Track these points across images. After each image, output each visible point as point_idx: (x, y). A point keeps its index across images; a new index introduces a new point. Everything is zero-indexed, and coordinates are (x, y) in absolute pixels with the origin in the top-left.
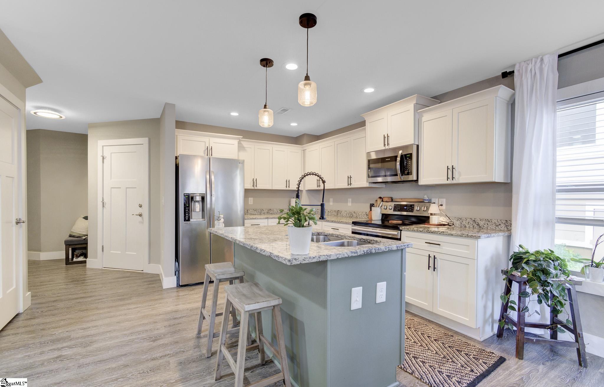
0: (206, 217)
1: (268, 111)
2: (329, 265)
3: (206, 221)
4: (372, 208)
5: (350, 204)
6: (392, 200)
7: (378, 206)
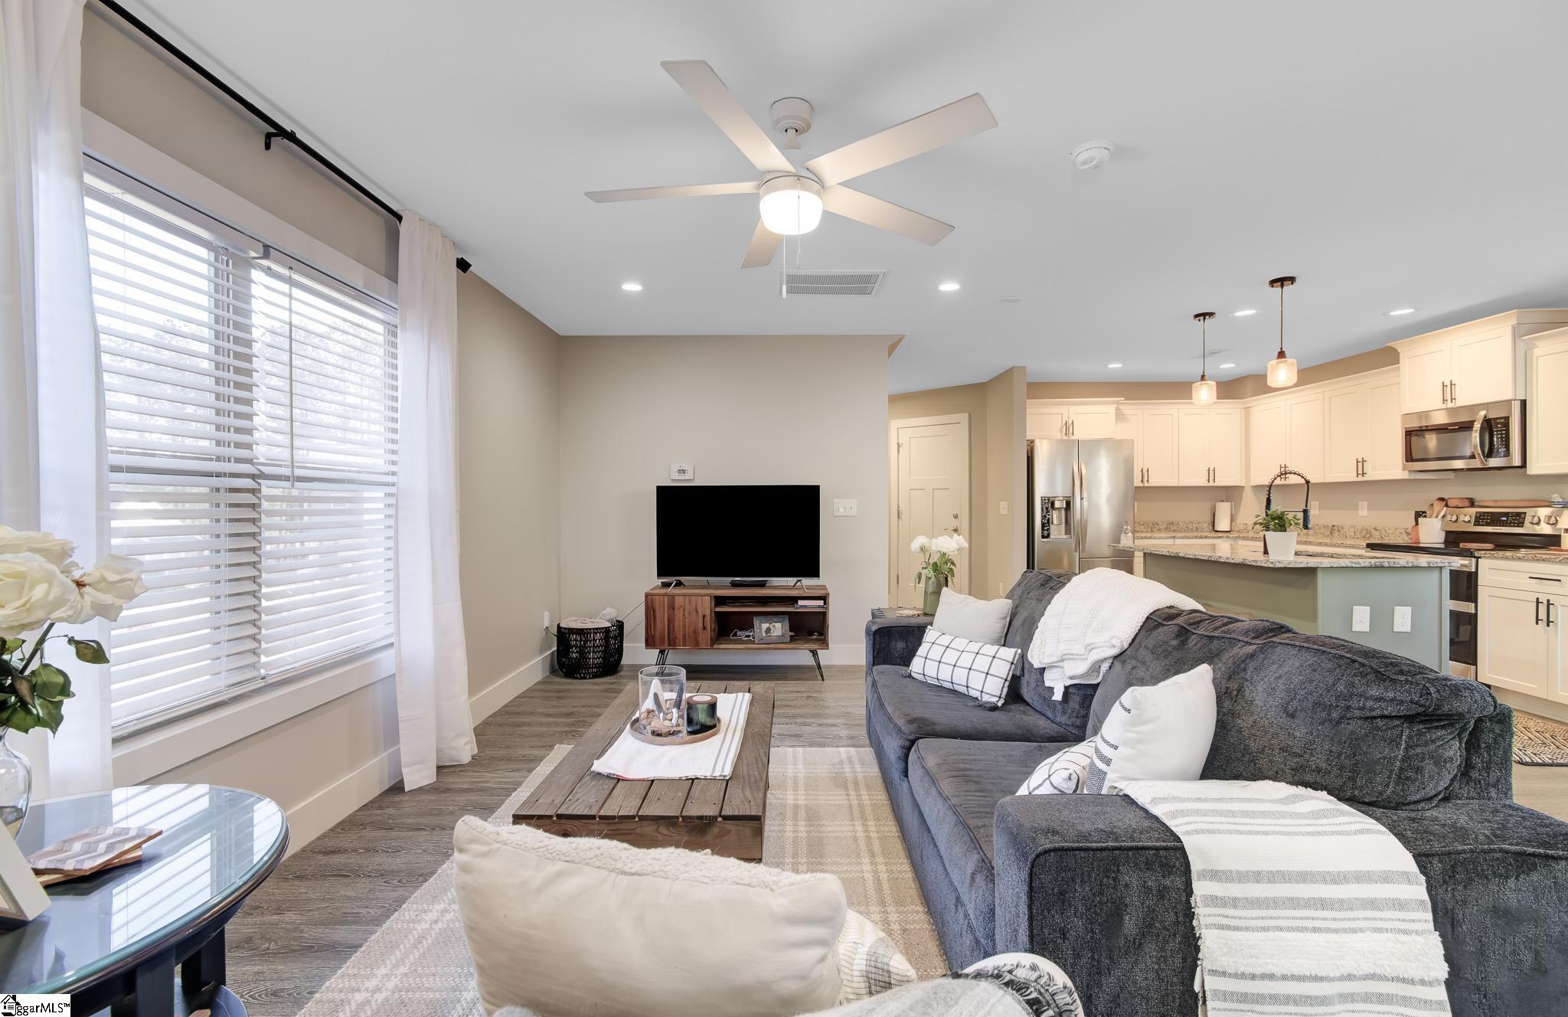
0: (1072, 533)
1: (1207, 384)
2: (1320, 575)
3: (1069, 537)
4: (1421, 520)
5: (1363, 512)
6: (1472, 503)
7: (1434, 515)
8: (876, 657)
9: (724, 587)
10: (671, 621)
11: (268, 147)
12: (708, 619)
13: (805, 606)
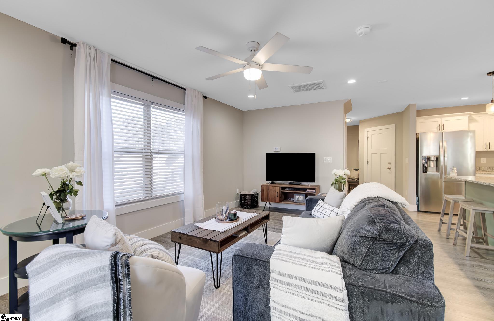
0: (439, 171)
3: (439, 173)
8: (307, 208)
9: (286, 184)
10: (268, 194)
11: (153, 81)
12: (279, 194)
13: (309, 192)
